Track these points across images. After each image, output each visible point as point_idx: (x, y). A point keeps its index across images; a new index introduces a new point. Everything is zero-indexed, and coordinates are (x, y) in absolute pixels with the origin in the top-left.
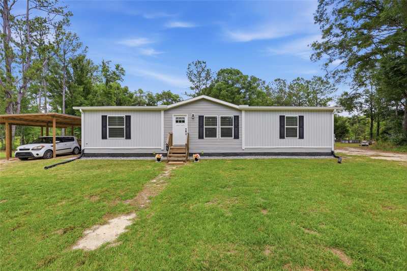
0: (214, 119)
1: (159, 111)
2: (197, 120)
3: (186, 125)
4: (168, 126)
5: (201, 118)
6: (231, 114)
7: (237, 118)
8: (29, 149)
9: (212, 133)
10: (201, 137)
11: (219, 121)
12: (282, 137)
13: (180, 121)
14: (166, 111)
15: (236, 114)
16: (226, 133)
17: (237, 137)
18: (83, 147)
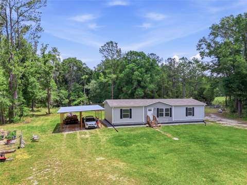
0: (163, 109)
1: (142, 107)
2: (156, 110)
3: (152, 112)
4: (146, 112)
5: (158, 109)
6: (169, 107)
7: (171, 109)
9: (162, 115)
10: (158, 116)
11: (164, 111)
12: (187, 116)
13: (150, 110)
14: (145, 107)
15: (171, 107)
16: (167, 115)
17: (171, 116)
18: (113, 123)
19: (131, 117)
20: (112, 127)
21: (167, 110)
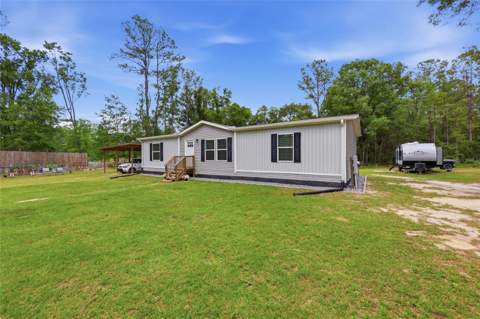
0: (212, 142)
3: (193, 149)
5: (203, 141)
6: (225, 136)
7: (230, 140)
10: (203, 160)
11: (216, 145)
12: (274, 159)
13: (190, 145)
14: (181, 137)
15: (229, 136)
16: (222, 156)
17: (230, 160)
19: (162, 160)
21: (221, 143)
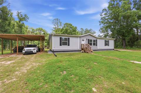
0: (92, 40)
1: (78, 37)
2: (88, 40)
4: (80, 42)
5: (89, 40)
8: (31, 50)
9: (91, 44)
11: (93, 41)
12: (105, 46)
13: (83, 40)
14: (80, 37)
15: (96, 39)
16: (94, 44)
17: (96, 45)
18: (53, 49)
19: (69, 45)
20: (52, 53)
21: (94, 41)
